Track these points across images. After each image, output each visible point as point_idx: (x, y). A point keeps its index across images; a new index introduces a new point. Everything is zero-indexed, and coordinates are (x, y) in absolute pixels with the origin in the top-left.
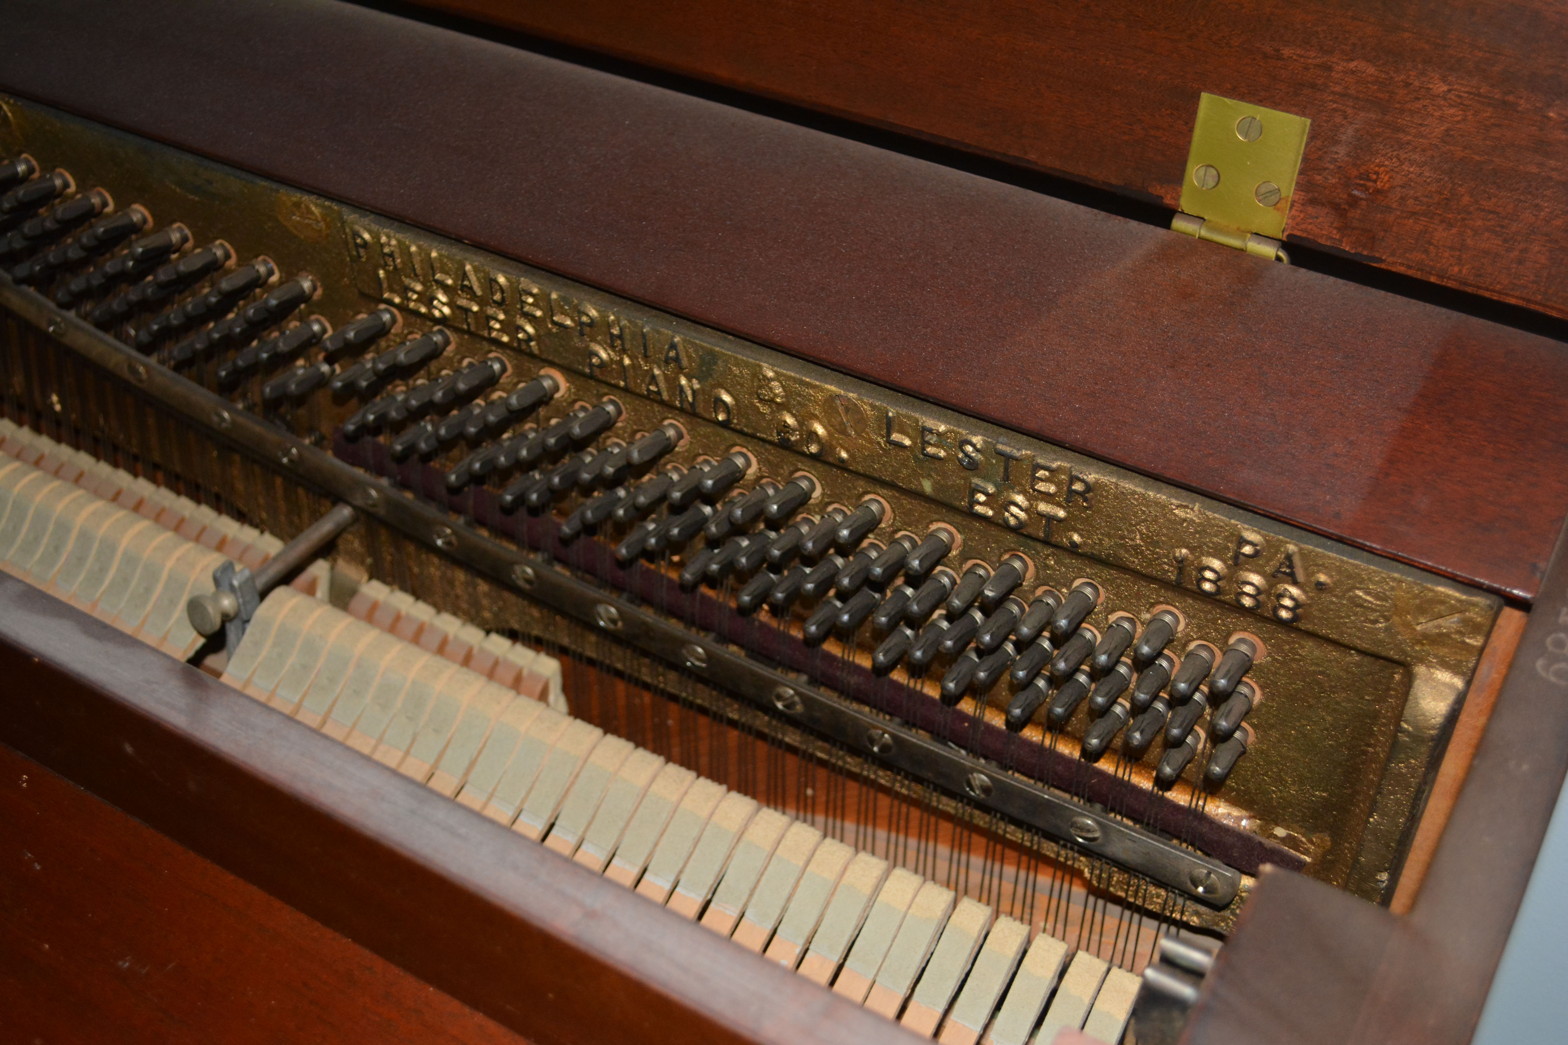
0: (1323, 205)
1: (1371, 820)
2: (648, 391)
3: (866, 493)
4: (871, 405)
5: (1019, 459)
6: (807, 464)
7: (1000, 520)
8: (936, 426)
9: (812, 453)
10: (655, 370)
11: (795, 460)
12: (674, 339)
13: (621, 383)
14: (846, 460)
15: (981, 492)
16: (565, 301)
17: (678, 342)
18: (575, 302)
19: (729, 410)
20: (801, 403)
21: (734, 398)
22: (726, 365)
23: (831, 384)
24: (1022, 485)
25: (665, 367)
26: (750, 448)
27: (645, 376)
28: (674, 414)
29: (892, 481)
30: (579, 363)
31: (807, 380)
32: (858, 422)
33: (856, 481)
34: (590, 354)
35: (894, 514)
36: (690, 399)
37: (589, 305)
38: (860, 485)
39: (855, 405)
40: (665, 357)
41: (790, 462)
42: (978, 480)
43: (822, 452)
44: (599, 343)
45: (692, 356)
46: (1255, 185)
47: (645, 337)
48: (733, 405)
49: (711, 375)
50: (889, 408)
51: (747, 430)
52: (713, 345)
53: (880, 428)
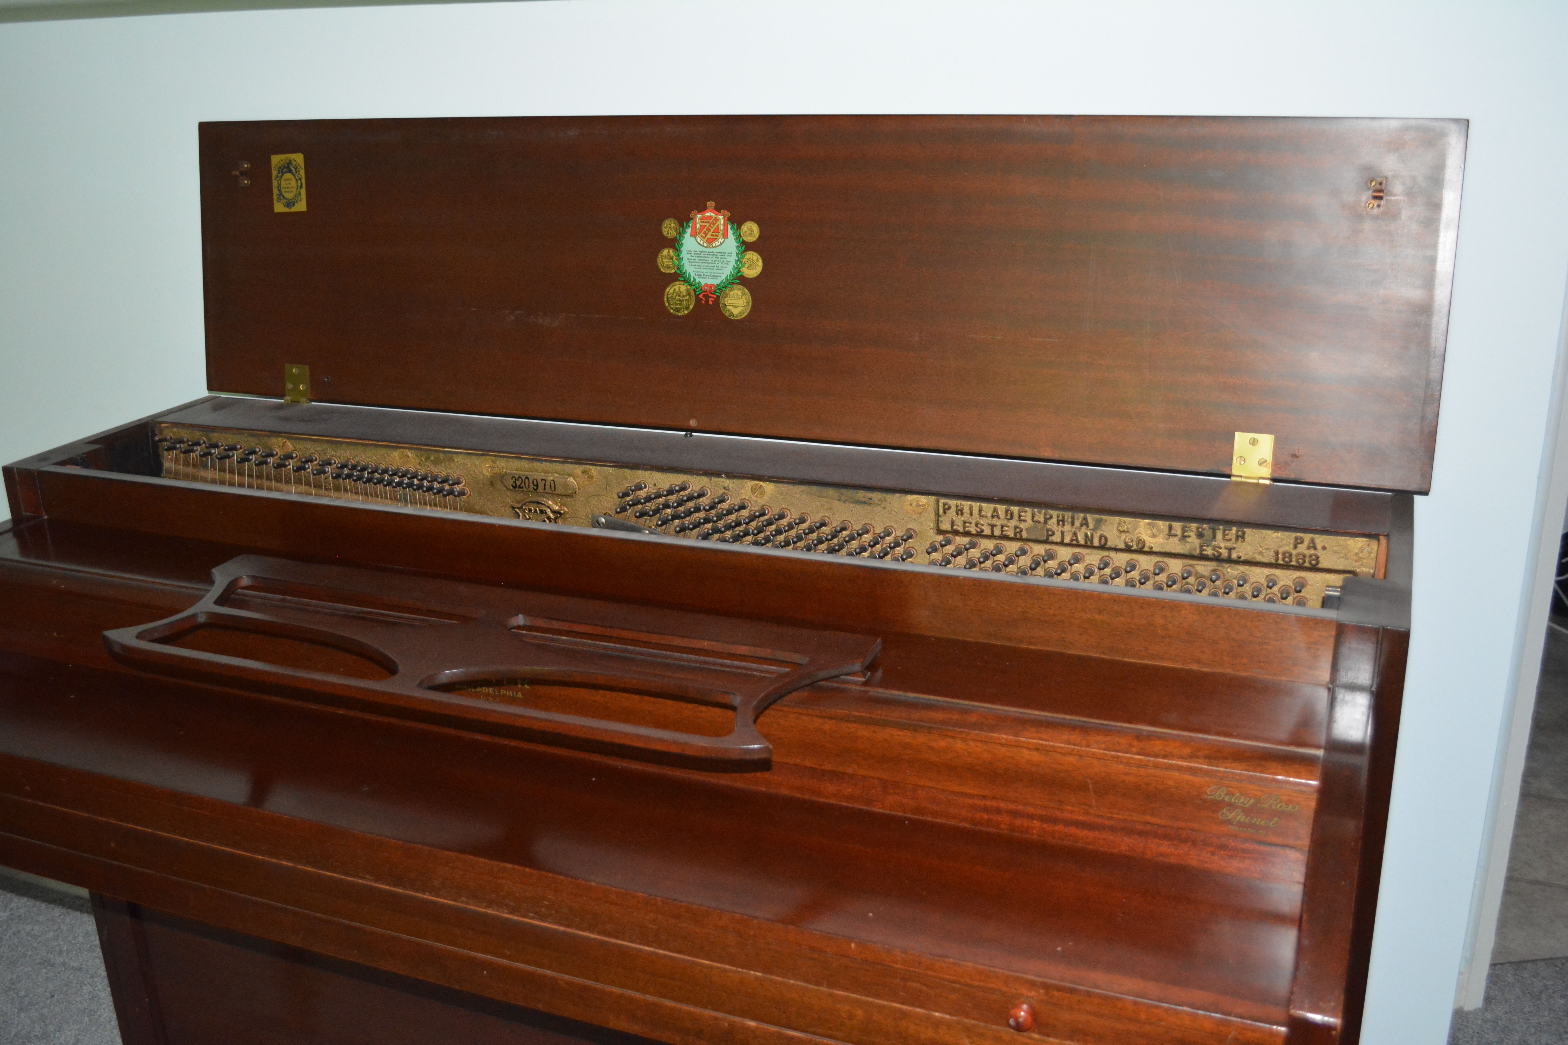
2: (1072, 540)
3: (1157, 562)
4: (1163, 523)
5: (1218, 529)
6: (1133, 556)
7: (1211, 556)
8: (1188, 524)
9: (1139, 549)
10: (1074, 530)
11: (1129, 556)
12: (1085, 516)
13: (1059, 540)
14: (1151, 548)
15: (1205, 546)
16: (1039, 512)
17: (1087, 517)
18: (1044, 511)
19: (1106, 539)
20: (1135, 529)
21: (1108, 534)
22: (1106, 522)
23: (1147, 520)
24: (1219, 539)
25: (1079, 528)
26: (1110, 556)
27: (1069, 534)
28: (1078, 550)
29: (1170, 552)
30: (1041, 536)
31: (1138, 520)
32: (1158, 531)
33: (1153, 558)
34: (1048, 531)
35: (1168, 567)
36: (1090, 539)
37: (1050, 511)
38: (1155, 559)
39: (1157, 524)
40: (1080, 524)
41: (1127, 557)
42: (1203, 542)
43: (1143, 547)
44: (1051, 525)
45: (1091, 521)
46: (1258, 460)
47: (1072, 518)
48: (1107, 537)
49: (1099, 527)
50: (1169, 523)
51: (1112, 546)
52: (1100, 516)
53: (1166, 531)
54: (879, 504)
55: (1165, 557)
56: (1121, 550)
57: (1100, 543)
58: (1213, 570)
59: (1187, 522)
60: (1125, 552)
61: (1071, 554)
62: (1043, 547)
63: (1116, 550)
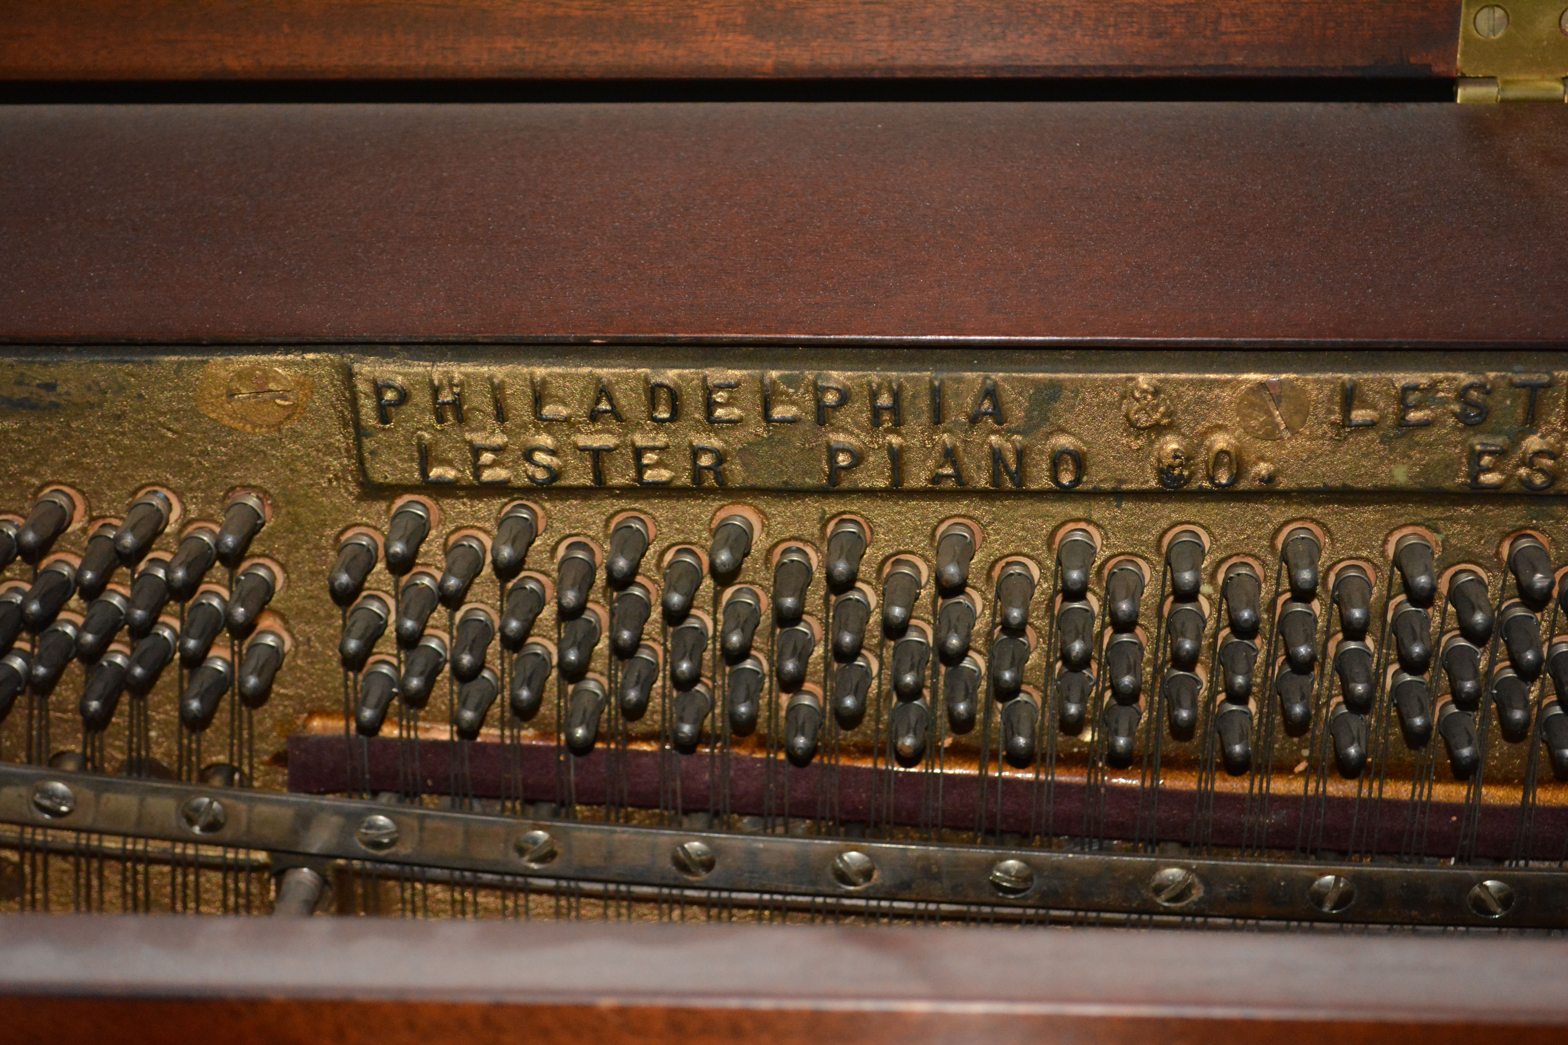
2: (937, 479)
3: (1287, 523)
4: (1316, 381)
5: (1548, 386)
6: (1190, 511)
7: (1513, 487)
8: (1422, 378)
9: (1220, 485)
10: (947, 441)
11: (1171, 511)
12: (988, 381)
13: (881, 483)
14: (1270, 479)
15: (1490, 453)
16: (789, 381)
17: (995, 384)
18: (810, 377)
19: (1080, 461)
20: (1200, 415)
21: (1085, 443)
22: (1077, 396)
23: (1249, 372)
24: (1549, 422)
25: (966, 431)
26: (1095, 517)
27: (927, 458)
28: (962, 507)
29: (1344, 485)
30: (805, 473)
31: (1212, 376)
32: (1296, 413)
33: (1273, 510)
34: (832, 452)
35: (1332, 540)
36: (1013, 467)
37: (834, 374)
38: (1280, 513)
39: (1293, 388)
40: (968, 416)
41: (1162, 517)
42: (1483, 438)
43: (1235, 478)
44: (845, 430)
45: (1016, 399)
46: (1557, 14)
47: (937, 394)
48: (1084, 454)
49: (1047, 419)
50: (1346, 376)
51: (1105, 486)
52: (1052, 372)
53: (1330, 412)
54: (91, 406)
55: (1317, 503)
56: (1141, 495)
57: (1055, 478)
58: (1514, 535)
59: (1418, 368)
60: (1153, 501)
61: (927, 524)
62: (812, 508)
63: (1118, 495)
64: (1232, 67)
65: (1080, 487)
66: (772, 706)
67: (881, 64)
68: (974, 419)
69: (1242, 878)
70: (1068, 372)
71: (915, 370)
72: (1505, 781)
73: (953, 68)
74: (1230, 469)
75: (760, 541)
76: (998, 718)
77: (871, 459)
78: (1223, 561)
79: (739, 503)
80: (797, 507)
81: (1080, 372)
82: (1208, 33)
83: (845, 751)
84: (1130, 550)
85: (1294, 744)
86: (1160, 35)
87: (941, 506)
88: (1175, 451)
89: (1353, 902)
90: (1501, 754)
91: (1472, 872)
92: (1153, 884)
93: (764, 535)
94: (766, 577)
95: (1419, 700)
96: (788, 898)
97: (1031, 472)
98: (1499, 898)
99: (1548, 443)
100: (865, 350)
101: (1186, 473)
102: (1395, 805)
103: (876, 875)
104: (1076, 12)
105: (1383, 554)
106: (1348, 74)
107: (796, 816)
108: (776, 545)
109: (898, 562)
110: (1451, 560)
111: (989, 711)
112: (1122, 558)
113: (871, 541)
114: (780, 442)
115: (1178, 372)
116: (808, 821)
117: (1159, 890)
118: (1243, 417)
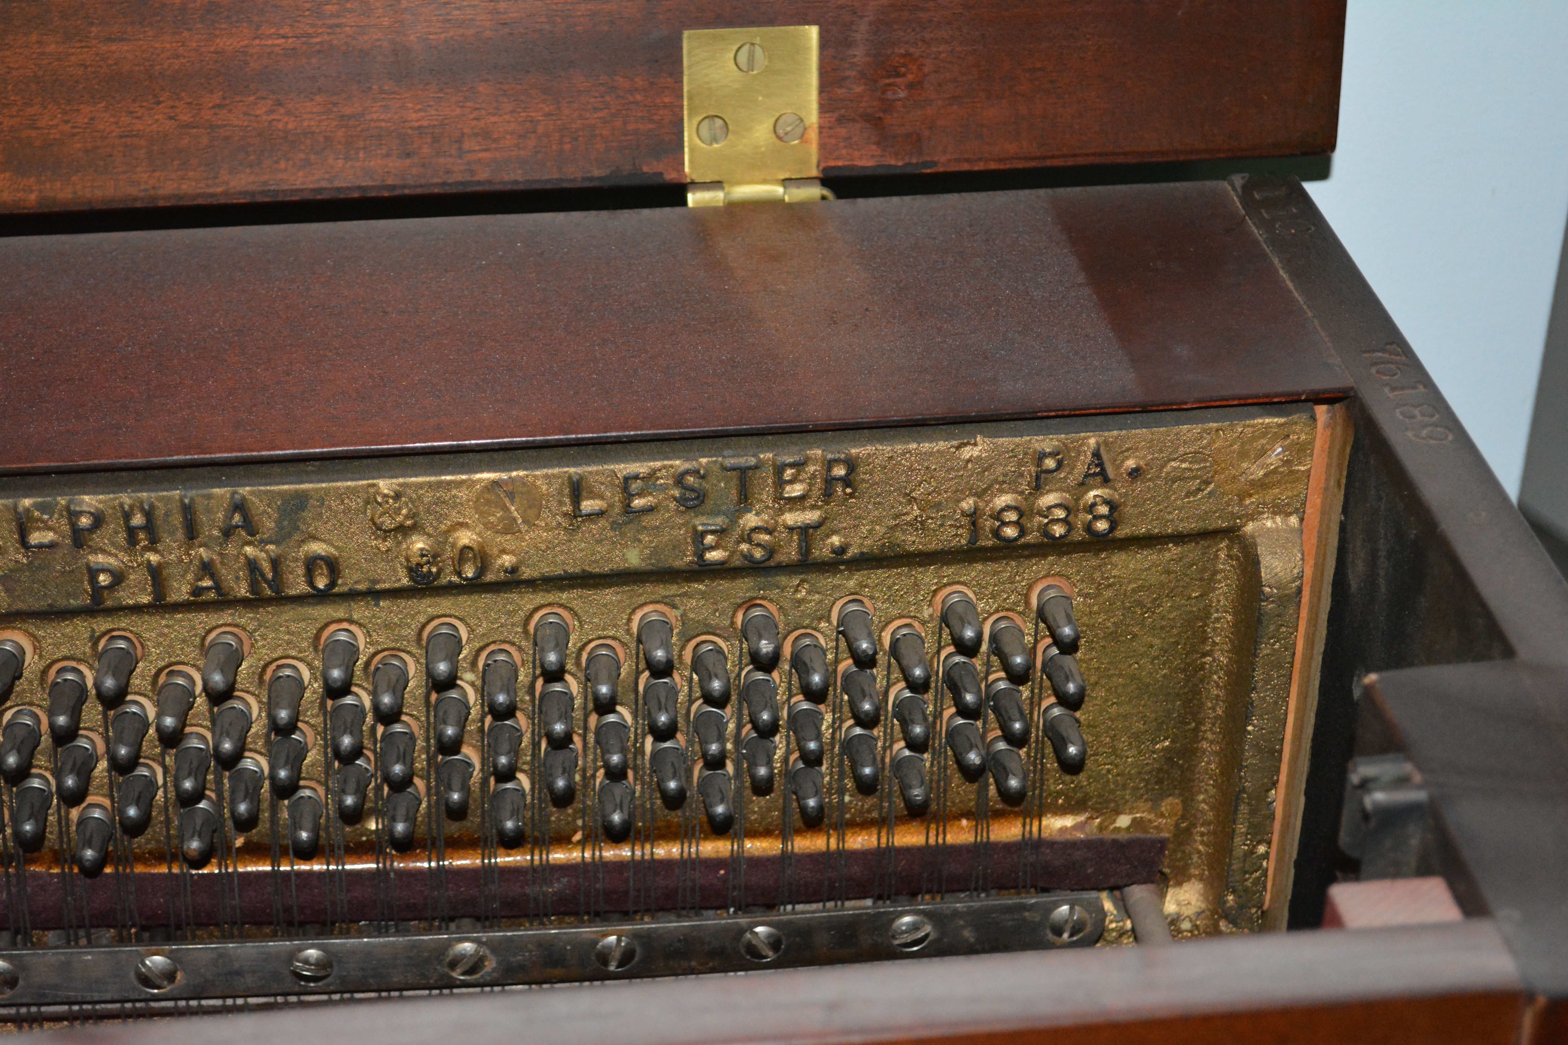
0: (854, 120)
1: (1250, 728)
2: (197, 591)
3: (536, 609)
4: (546, 476)
5: (756, 467)
6: (445, 604)
7: (737, 562)
8: (640, 468)
9: (466, 579)
10: (204, 555)
11: (426, 607)
12: (236, 496)
13: (145, 599)
14: (514, 570)
15: (713, 532)
16: (43, 508)
17: (244, 498)
18: (63, 502)
19: (333, 566)
20: (441, 515)
21: (337, 548)
22: (323, 504)
23: (482, 471)
24: (762, 501)
25: (221, 545)
26: (355, 617)
27: (186, 572)
28: (226, 617)
29: (584, 571)
30: (69, 595)
31: (449, 478)
32: (530, 507)
33: (522, 598)
34: (93, 573)
35: (580, 622)
36: (270, 576)
37: (86, 498)
38: (528, 601)
39: (524, 484)
40: (221, 530)
41: (419, 612)
42: (703, 519)
43: (482, 570)
44: (104, 551)
45: (265, 512)
46: (772, 120)
47: (188, 511)
48: (336, 558)
49: (297, 528)
50: (572, 470)
51: (361, 587)
52: (296, 483)
53: (561, 503)
55: (562, 589)
56: (395, 593)
57: (311, 583)
58: (745, 606)
59: (637, 459)
60: (408, 598)
61: (195, 635)
62: (81, 628)
63: (374, 595)
64: (479, 183)
65: (336, 590)
66: (63, 822)
67: (142, 194)
68: (228, 532)
69: (530, 946)
70: (311, 482)
71: (164, 490)
72: (766, 833)
73: (212, 195)
74: (475, 563)
75: (31, 662)
76: (285, 815)
77: (132, 577)
78: (482, 649)
79: (8, 628)
80: (67, 628)
81: (323, 482)
82: (453, 152)
83: (140, 859)
84: (393, 645)
85: (569, 815)
86: (408, 155)
87: (207, 617)
88: (422, 549)
89: (636, 959)
90: (760, 808)
91: (743, 921)
92: (448, 960)
93: (36, 657)
94: (41, 697)
95: (673, 765)
96: (98, 1007)
97: (288, 579)
98: (769, 943)
99: (763, 520)
100: (117, 474)
101: (434, 570)
102: (667, 864)
103: (179, 976)
104: (325, 137)
105: (628, 631)
106: (587, 184)
107: (98, 926)
108: (50, 666)
109: (171, 673)
110: (692, 633)
111: (274, 809)
112: (386, 653)
113: (143, 655)
114: (40, 568)
115: (416, 476)
116: (112, 930)
117: (453, 965)
118: (481, 514)
